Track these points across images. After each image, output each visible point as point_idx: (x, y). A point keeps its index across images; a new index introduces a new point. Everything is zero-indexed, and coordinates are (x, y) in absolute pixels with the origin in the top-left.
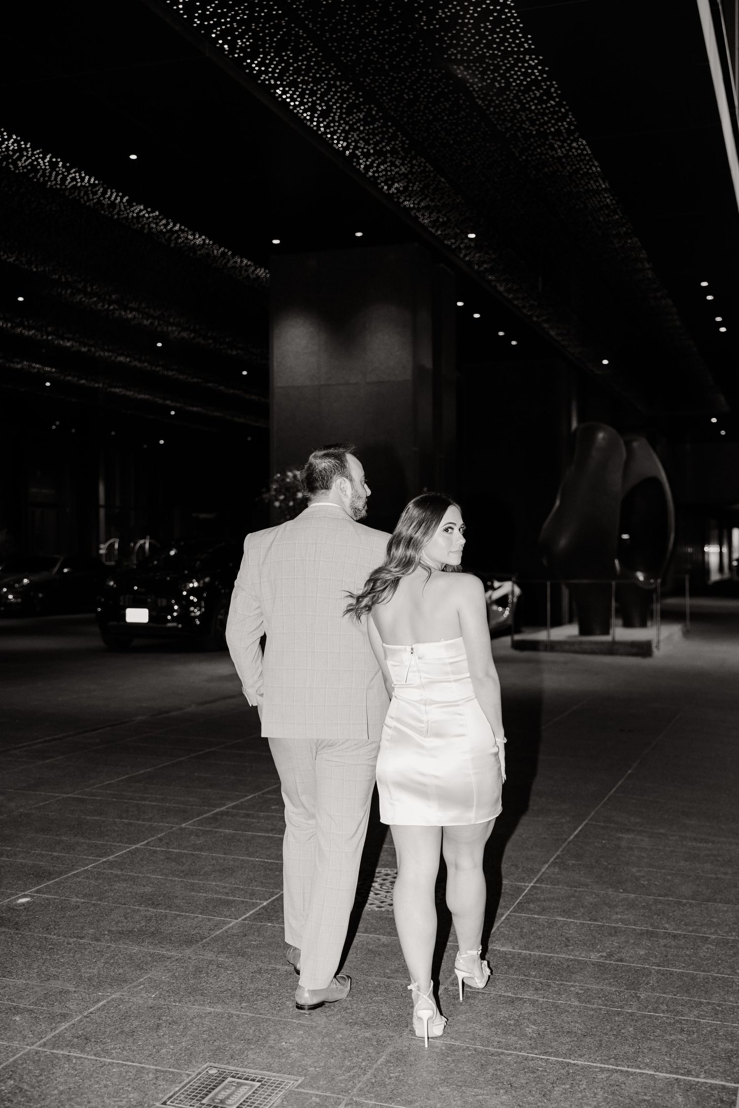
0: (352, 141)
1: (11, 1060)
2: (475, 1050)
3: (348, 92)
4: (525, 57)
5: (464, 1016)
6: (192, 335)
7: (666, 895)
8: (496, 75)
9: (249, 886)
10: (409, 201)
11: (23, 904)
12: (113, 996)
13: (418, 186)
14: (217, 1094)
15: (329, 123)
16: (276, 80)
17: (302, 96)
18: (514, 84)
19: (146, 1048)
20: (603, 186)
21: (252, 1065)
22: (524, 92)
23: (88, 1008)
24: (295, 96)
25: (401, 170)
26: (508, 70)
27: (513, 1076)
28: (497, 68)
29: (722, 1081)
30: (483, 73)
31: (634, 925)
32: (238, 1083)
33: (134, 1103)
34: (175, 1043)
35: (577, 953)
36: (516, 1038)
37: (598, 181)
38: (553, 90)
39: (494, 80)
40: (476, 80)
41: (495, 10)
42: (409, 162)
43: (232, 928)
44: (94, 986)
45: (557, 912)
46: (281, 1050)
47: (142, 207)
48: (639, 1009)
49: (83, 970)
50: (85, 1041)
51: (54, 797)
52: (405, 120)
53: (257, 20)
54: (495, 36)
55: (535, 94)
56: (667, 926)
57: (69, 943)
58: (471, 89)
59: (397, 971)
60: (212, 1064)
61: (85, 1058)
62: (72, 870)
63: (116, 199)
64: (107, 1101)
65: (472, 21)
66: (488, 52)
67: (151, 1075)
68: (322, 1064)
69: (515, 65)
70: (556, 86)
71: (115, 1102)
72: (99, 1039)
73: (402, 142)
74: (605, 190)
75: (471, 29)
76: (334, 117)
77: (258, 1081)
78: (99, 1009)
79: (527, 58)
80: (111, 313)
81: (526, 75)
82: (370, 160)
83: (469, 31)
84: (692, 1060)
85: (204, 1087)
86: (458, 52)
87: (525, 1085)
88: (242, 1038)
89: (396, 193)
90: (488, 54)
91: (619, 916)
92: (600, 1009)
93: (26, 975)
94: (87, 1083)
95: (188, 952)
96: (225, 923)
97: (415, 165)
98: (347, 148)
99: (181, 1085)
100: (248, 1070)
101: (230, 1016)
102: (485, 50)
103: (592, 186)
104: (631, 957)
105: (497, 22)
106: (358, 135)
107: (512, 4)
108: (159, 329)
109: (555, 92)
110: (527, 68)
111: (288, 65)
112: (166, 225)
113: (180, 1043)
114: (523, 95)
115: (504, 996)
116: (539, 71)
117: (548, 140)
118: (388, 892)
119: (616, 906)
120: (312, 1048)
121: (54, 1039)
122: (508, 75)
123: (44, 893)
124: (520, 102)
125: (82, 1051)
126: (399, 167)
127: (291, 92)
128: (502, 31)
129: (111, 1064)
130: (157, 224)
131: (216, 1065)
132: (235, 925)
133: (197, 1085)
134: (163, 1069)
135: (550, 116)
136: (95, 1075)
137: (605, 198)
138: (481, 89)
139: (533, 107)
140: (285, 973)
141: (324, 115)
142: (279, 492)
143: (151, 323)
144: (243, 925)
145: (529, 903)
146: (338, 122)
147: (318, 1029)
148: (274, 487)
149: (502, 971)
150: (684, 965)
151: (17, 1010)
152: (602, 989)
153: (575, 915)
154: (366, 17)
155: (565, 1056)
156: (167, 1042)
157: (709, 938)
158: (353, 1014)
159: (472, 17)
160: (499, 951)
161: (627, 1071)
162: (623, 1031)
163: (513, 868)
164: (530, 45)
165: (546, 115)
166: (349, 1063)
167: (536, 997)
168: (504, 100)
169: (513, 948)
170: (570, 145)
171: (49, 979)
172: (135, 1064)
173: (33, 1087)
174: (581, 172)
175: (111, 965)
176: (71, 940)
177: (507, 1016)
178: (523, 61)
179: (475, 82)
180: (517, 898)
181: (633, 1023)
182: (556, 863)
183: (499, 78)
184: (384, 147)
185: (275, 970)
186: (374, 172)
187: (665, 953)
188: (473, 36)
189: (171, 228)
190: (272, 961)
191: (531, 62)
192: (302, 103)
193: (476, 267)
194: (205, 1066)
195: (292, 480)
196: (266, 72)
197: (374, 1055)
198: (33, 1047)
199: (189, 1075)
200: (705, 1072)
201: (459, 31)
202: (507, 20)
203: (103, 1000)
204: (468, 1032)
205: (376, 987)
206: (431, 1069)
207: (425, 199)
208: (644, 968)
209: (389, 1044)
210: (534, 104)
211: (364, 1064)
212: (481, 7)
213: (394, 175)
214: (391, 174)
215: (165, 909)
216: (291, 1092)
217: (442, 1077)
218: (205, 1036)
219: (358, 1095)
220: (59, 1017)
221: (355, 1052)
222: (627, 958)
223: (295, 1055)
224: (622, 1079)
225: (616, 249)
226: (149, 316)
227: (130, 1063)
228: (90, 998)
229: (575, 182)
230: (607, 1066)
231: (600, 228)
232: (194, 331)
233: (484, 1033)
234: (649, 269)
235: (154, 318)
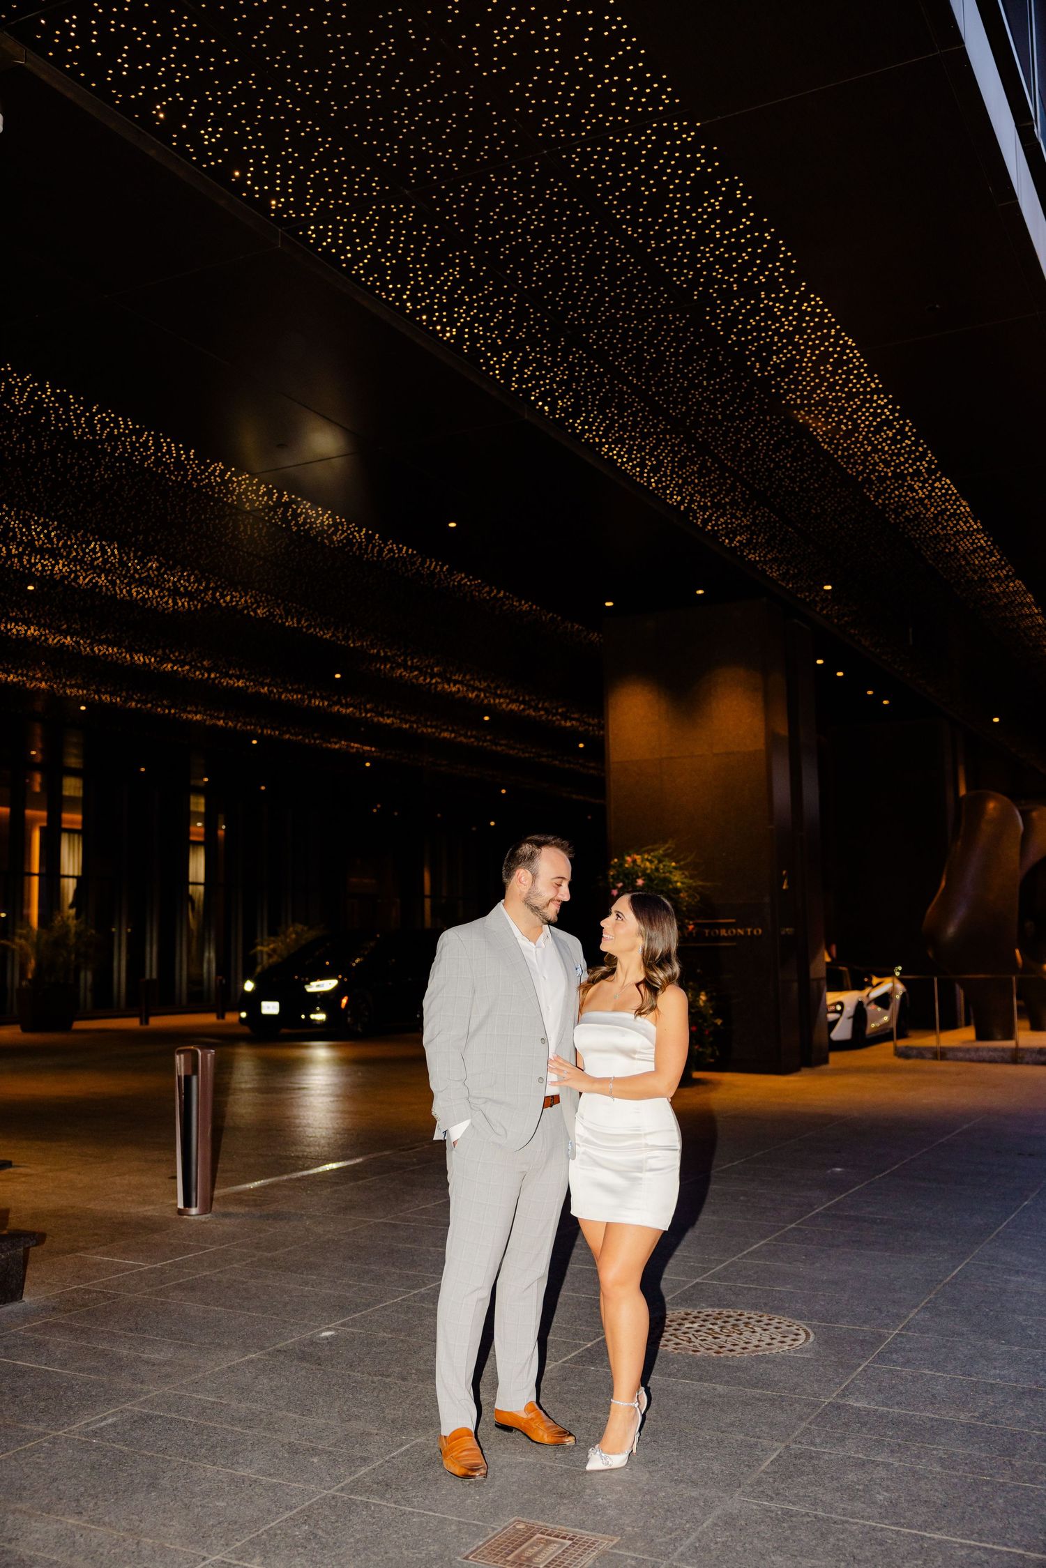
0: (687, 495)
1: (307, 1504)
2: (816, 1516)
3: (680, 445)
4: (872, 397)
5: (805, 1478)
6: (522, 707)
8: (842, 417)
10: (754, 554)
11: (327, 1338)
12: (418, 1440)
13: (763, 538)
14: (523, 1551)
15: (660, 478)
16: (600, 437)
17: (629, 452)
18: (862, 425)
20: (975, 527)
21: (563, 1521)
22: (874, 434)
23: (390, 1452)
24: (622, 453)
25: (743, 521)
26: (854, 412)
27: (857, 1548)
28: (842, 410)
30: (827, 416)
31: (1016, 1382)
32: (547, 1540)
33: (434, 1556)
34: (480, 1493)
35: (945, 1412)
36: (863, 1505)
37: (968, 522)
38: (907, 429)
39: (840, 422)
40: (820, 424)
41: (835, 352)
42: (751, 513)
44: (397, 1428)
45: (924, 1364)
46: (596, 1506)
47: (463, 575)
48: (1012, 1479)
49: (387, 1411)
50: (385, 1488)
51: (365, 1222)
52: (744, 469)
53: (578, 380)
54: (837, 378)
55: (887, 435)
57: (373, 1382)
58: (815, 433)
59: (732, 1425)
60: (520, 1518)
61: (384, 1506)
62: (381, 1303)
63: (435, 568)
64: (406, 1553)
65: (810, 365)
66: (830, 394)
67: (453, 1527)
68: (641, 1524)
69: (863, 405)
70: (910, 424)
72: (400, 1485)
73: (743, 493)
74: (978, 530)
75: (810, 372)
76: (665, 472)
77: (569, 1539)
78: (401, 1454)
79: (875, 397)
80: (433, 687)
81: (875, 415)
82: (708, 513)
83: (808, 374)
85: (510, 1543)
86: (798, 397)
87: (870, 1559)
88: (555, 1491)
89: (739, 547)
90: (830, 397)
91: (998, 1372)
92: (966, 1477)
93: (327, 1415)
94: (386, 1532)
97: (758, 515)
98: (682, 502)
99: (485, 1539)
100: (558, 1527)
101: (543, 1468)
102: (827, 393)
103: (961, 527)
104: (1008, 1419)
105: (838, 364)
106: (693, 489)
107: (854, 345)
108: (486, 701)
109: (910, 430)
110: (875, 409)
111: (613, 421)
112: (489, 593)
114: (874, 436)
116: (889, 410)
117: (907, 481)
118: (728, 1336)
119: (995, 1359)
120: (631, 1507)
121: (352, 1484)
122: (855, 416)
123: (349, 1327)
124: (871, 443)
125: (382, 1498)
126: (740, 519)
127: (617, 449)
128: (844, 372)
129: (412, 1513)
130: (480, 592)
131: (524, 1519)
133: (502, 1540)
134: (466, 1521)
135: (906, 456)
136: (394, 1524)
137: (979, 539)
138: (825, 433)
139: (886, 448)
141: (655, 469)
142: (617, 879)
143: (477, 696)
144: (563, 1368)
145: (891, 1353)
146: (670, 476)
147: (639, 1485)
148: (612, 873)
149: (853, 1429)
151: (315, 1451)
152: (970, 1455)
153: (946, 1369)
154: (694, 368)
155: (920, 1528)
156: (472, 1491)
158: (679, 1470)
159: (810, 360)
160: (852, 1407)
161: (992, 1549)
162: (991, 1503)
163: (876, 1313)
164: (877, 385)
165: (903, 455)
166: (671, 1524)
167: (891, 1460)
168: (853, 443)
169: (869, 1404)
170: (931, 485)
171: (350, 1420)
172: (436, 1514)
173: (328, 1534)
174: (948, 513)
175: (418, 1407)
176: (376, 1379)
177: (855, 1480)
178: (871, 401)
179: (819, 428)
180: (879, 1347)
181: (1004, 1494)
182: (927, 1308)
183: (845, 421)
184: (723, 498)
185: (596, 1418)
186: (713, 526)
188: (813, 379)
189: (495, 595)
191: (879, 402)
192: (630, 459)
193: (835, 621)
194: (513, 1519)
195: (632, 864)
196: (590, 431)
197: (699, 1517)
198: (330, 1492)
199: (494, 1529)
201: (796, 376)
202: (850, 360)
203: (406, 1444)
204: (809, 1496)
206: (763, 1535)
207: (772, 551)
208: (1023, 1432)
209: (717, 1506)
210: (887, 445)
211: (688, 1526)
212: (819, 350)
213: (736, 528)
214: (732, 527)
216: (605, 1553)
217: (775, 1545)
218: (514, 1488)
219: (679, 1560)
220: (359, 1460)
221: (678, 1513)
222: (1003, 1420)
223: (610, 1512)
224: (984, 1557)
225: (997, 594)
226: (474, 689)
227: (431, 1513)
228: (393, 1442)
229: (942, 524)
230: (968, 1542)
231: (975, 572)
232: (523, 702)
233: (827, 1498)
234: (1038, 614)
235: (480, 690)
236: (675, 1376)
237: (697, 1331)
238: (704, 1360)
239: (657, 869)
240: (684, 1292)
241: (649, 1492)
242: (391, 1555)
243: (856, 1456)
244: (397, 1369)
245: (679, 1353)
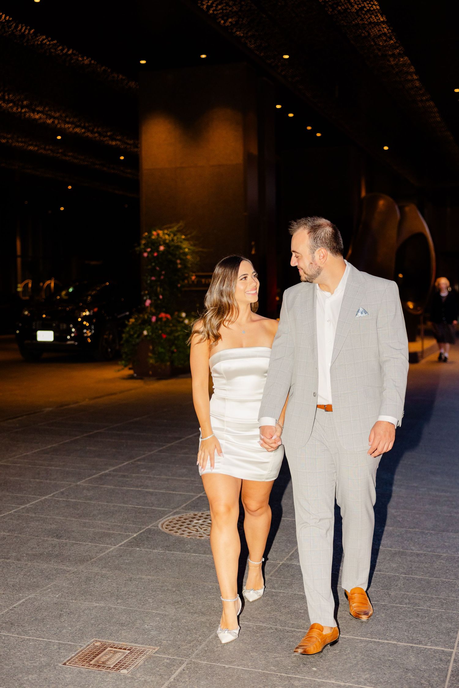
2: (276, 629)
5: (269, 608)
6: (83, 131)
7: (414, 528)
9: (124, 524)
10: (239, 31)
12: (30, 596)
13: (246, 21)
14: (100, 658)
19: (52, 629)
21: (124, 640)
23: (12, 604)
25: (233, 9)
29: (442, 647)
31: (391, 547)
32: (114, 651)
33: (44, 664)
34: (72, 626)
36: (305, 621)
43: (112, 551)
44: (16, 590)
46: (144, 630)
47: (44, 37)
48: (389, 602)
49: (9, 580)
50: (11, 625)
56: (413, 548)
60: (97, 639)
61: (11, 636)
63: (25, 31)
64: (26, 663)
67: (55, 646)
68: (172, 639)
71: (31, 663)
72: (20, 624)
77: (128, 650)
78: (19, 605)
80: (23, 115)
84: (423, 634)
85: (91, 654)
88: (118, 622)
89: (230, 26)
94: (13, 652)
95: (81, 567)
96: (107, 548)
97: (243, 5)
99: (76, 653)
100: (121, 643)
101: (110, 609)
104: (386, 568)
108: (59, 126)
112: (62, 50)
113: (75, 626)
115: (298, 595)
120: (165, 629)
125: (9, 631)
129: (29, 640)
131: (100, 640)
132: (114, 550)
133: (87, 652)
134: (64, 643)
136: (18, 647)
140: (148, 580)
142: (147, 246)
143: (53, 122)
144: (119, 549)
148: (143, 242)
150: (423, 574)
156: (66, 625)
157: (442, 555)
158: (193, 607)
161: (378, 642)
162: (377, 616)
166: (190, 638)
172: (44, 640)
175: (28, 577)
177: (299, 607)
181: (384, 611)
185: (141, 578)
186: (213, 11)
187: (410, 566)
189: (66, 52)
190: (139, 573)
193: (290, 79)
194: (92, 640)
195: (156, 237)
197: (207, 633)
199: (81, 646)
200: (431, 642)
203: (22, 599)
204: (272, 618)
205: (210, 589)
206: (245, 641)
207: (251, 30)
208: (395, 576)
211: (200, 638)
213: (228, 13)
214: (226, 12)
215: (66, 539)
216: (150, 657)
217: (253, 646)
218: (93, 622)
219: (196, 658)
222: (384, 569)
223: (153, 633)
224: (374, 647)
225: (392, 66)
226: (51, 117)
227: (41, 639)
228: (14, 598)
229: (361, 17)
230: (365, 639)
231: (380, 50)
232: (84, 127)
233: (283, 618)
235: (55, 118)
236: (189, 552)
237: (202, 525)
238: (206, 542)
239: (173, 240)
240: (193, 502)
241: (176, 620)
242: (16, 665)
243: (299, 593)
244: (14, 554)
245: (191, 538)
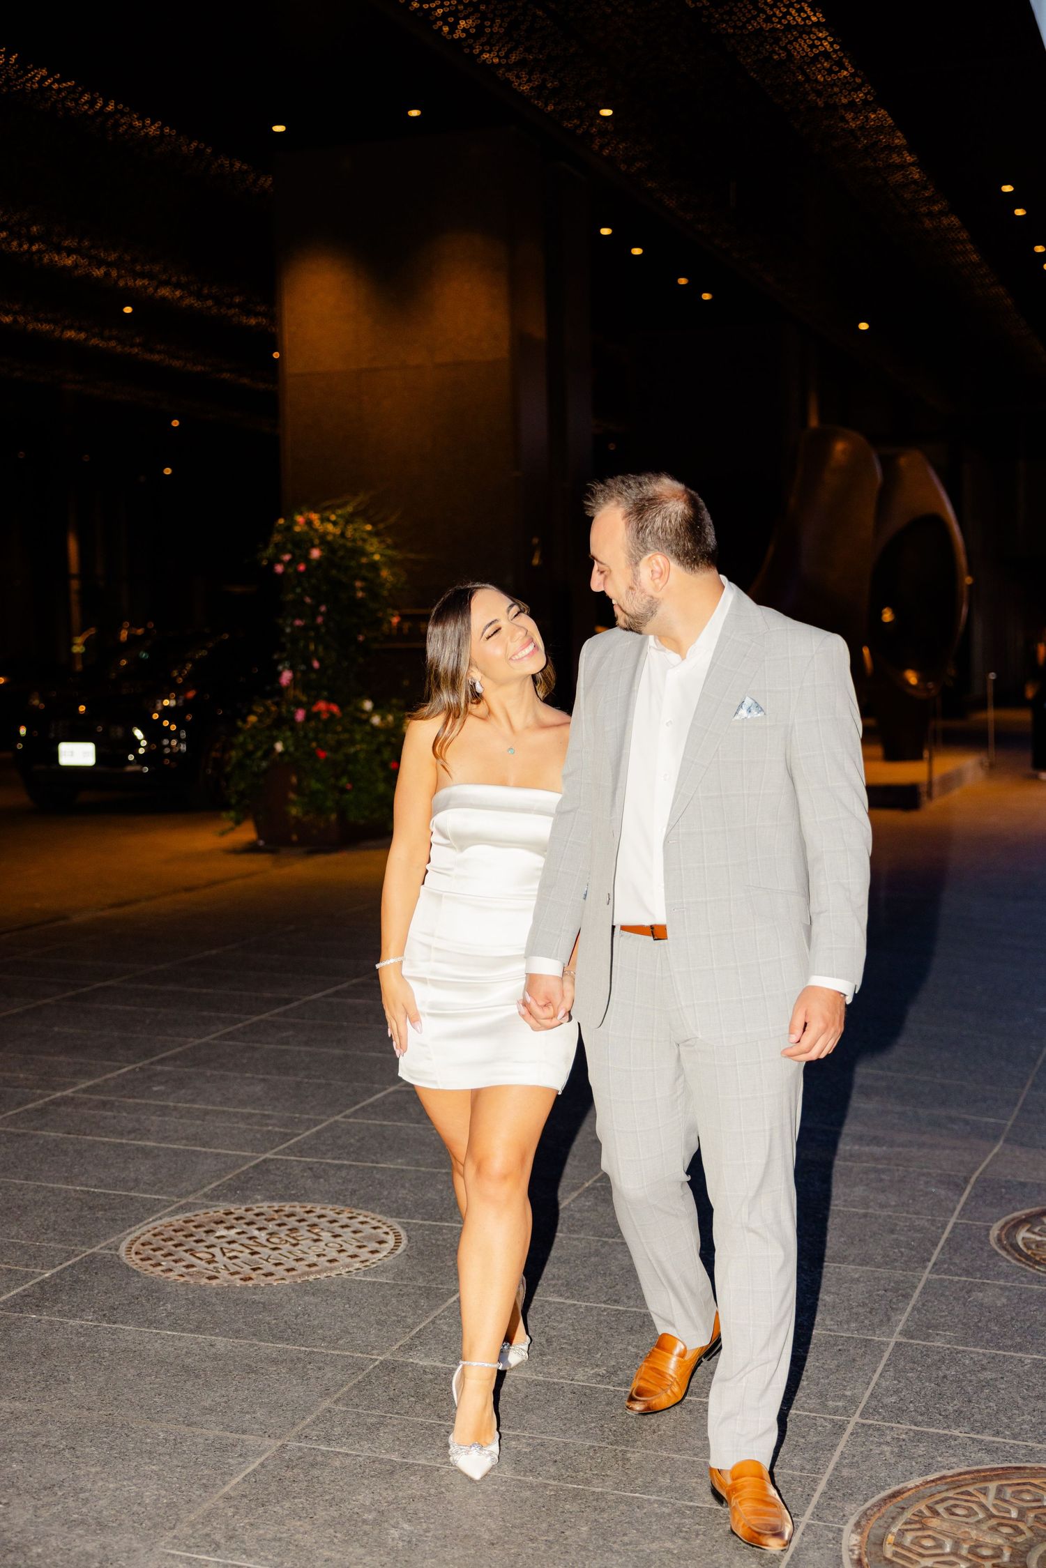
6: (178, 293)
10: (490, 52)
13: (500, 26)
20: (814, 19)
47: (44, 72)
74: (818, 25)
89: (465, 39)
103: (794, 19)
112: (92, 103)
118: (275, 1248)
137: (819, 39)
142: (283, 548)
143: (107, 274)
148: (275, 540)
193: (623, 167)
195: (305, 527)
207: (516, 48)
225: (852, 131)
226: (98, 262)
229: (765, 12)
231: (819, 94)
232: (178, 286)
234: (912, 164)
237: (231, 1242)
239: (343, 535)
240: (238, 1176)
